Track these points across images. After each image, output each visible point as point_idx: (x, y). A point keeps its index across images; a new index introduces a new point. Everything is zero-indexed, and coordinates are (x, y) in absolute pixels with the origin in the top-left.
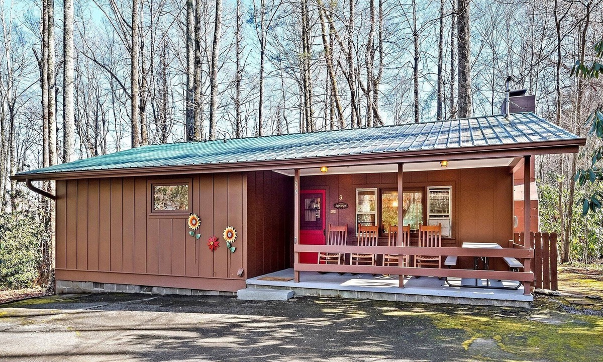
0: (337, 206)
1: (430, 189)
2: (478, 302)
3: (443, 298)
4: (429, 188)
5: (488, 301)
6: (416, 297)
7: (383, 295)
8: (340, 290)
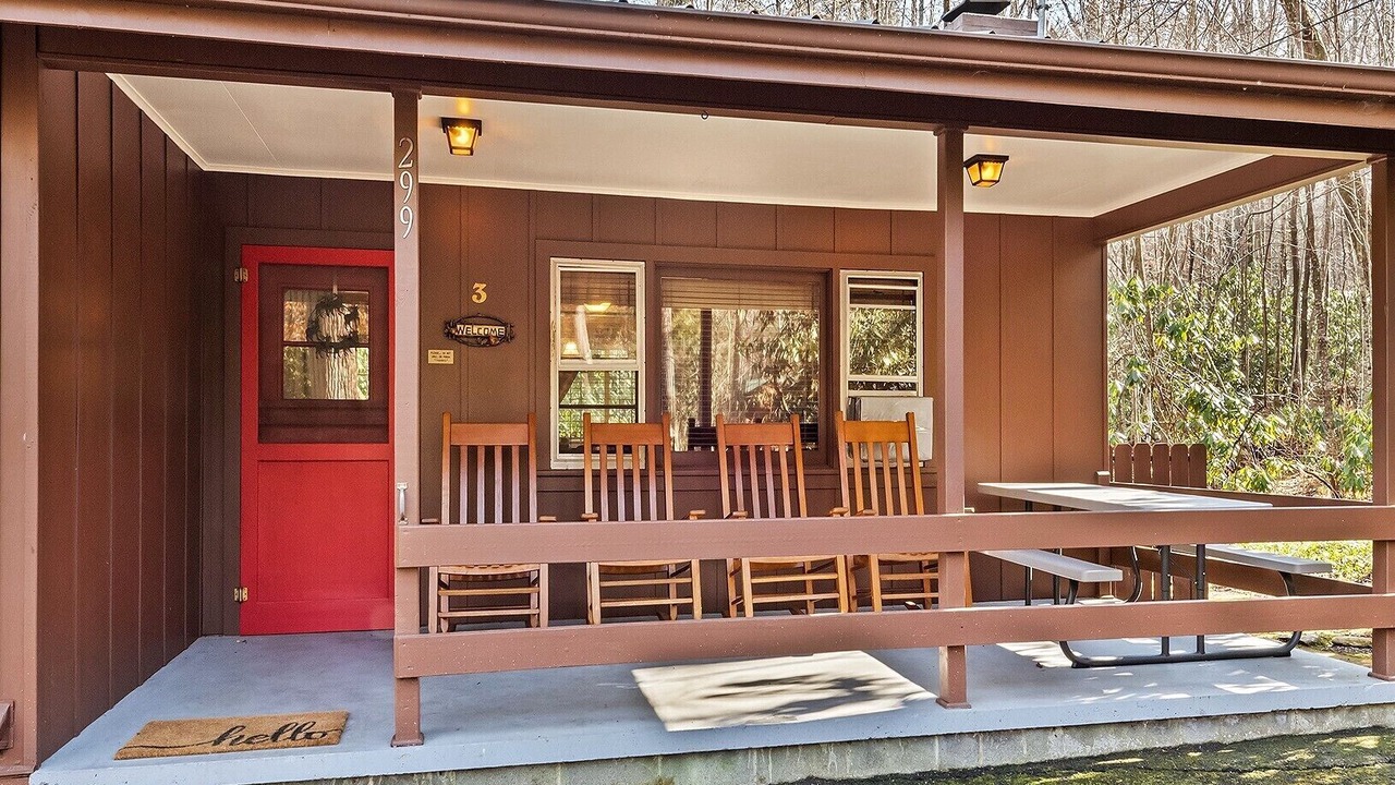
0: (462, 329)
1: (851, 280)
2: (1245, 726)
3: (1126, 730)
4: (845, 275)
5: (1278, 718)
6: (1023, 740)
7: (879, 749)
8: (666, 757)
